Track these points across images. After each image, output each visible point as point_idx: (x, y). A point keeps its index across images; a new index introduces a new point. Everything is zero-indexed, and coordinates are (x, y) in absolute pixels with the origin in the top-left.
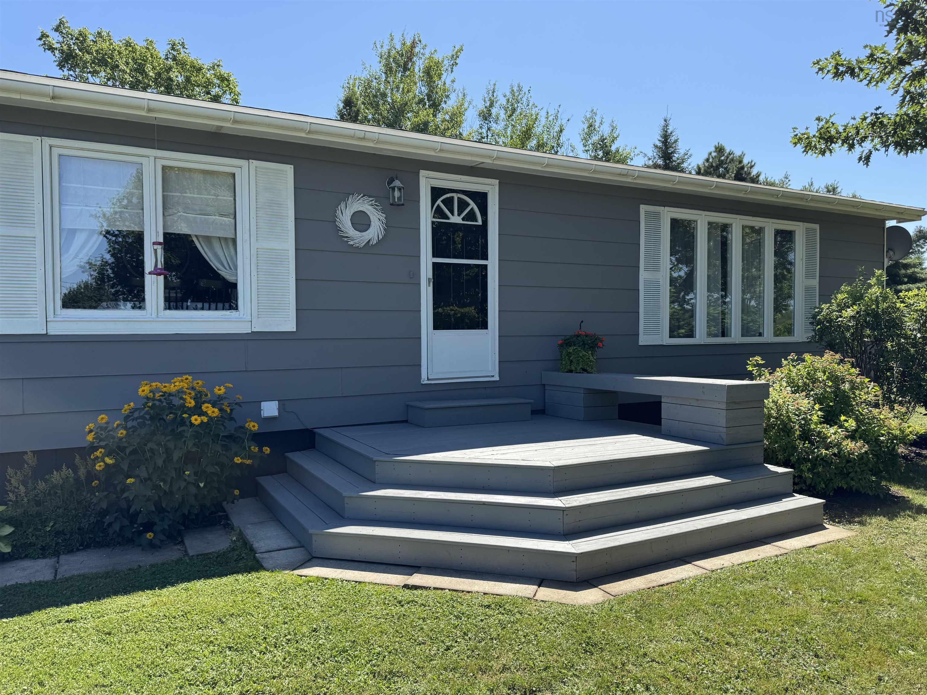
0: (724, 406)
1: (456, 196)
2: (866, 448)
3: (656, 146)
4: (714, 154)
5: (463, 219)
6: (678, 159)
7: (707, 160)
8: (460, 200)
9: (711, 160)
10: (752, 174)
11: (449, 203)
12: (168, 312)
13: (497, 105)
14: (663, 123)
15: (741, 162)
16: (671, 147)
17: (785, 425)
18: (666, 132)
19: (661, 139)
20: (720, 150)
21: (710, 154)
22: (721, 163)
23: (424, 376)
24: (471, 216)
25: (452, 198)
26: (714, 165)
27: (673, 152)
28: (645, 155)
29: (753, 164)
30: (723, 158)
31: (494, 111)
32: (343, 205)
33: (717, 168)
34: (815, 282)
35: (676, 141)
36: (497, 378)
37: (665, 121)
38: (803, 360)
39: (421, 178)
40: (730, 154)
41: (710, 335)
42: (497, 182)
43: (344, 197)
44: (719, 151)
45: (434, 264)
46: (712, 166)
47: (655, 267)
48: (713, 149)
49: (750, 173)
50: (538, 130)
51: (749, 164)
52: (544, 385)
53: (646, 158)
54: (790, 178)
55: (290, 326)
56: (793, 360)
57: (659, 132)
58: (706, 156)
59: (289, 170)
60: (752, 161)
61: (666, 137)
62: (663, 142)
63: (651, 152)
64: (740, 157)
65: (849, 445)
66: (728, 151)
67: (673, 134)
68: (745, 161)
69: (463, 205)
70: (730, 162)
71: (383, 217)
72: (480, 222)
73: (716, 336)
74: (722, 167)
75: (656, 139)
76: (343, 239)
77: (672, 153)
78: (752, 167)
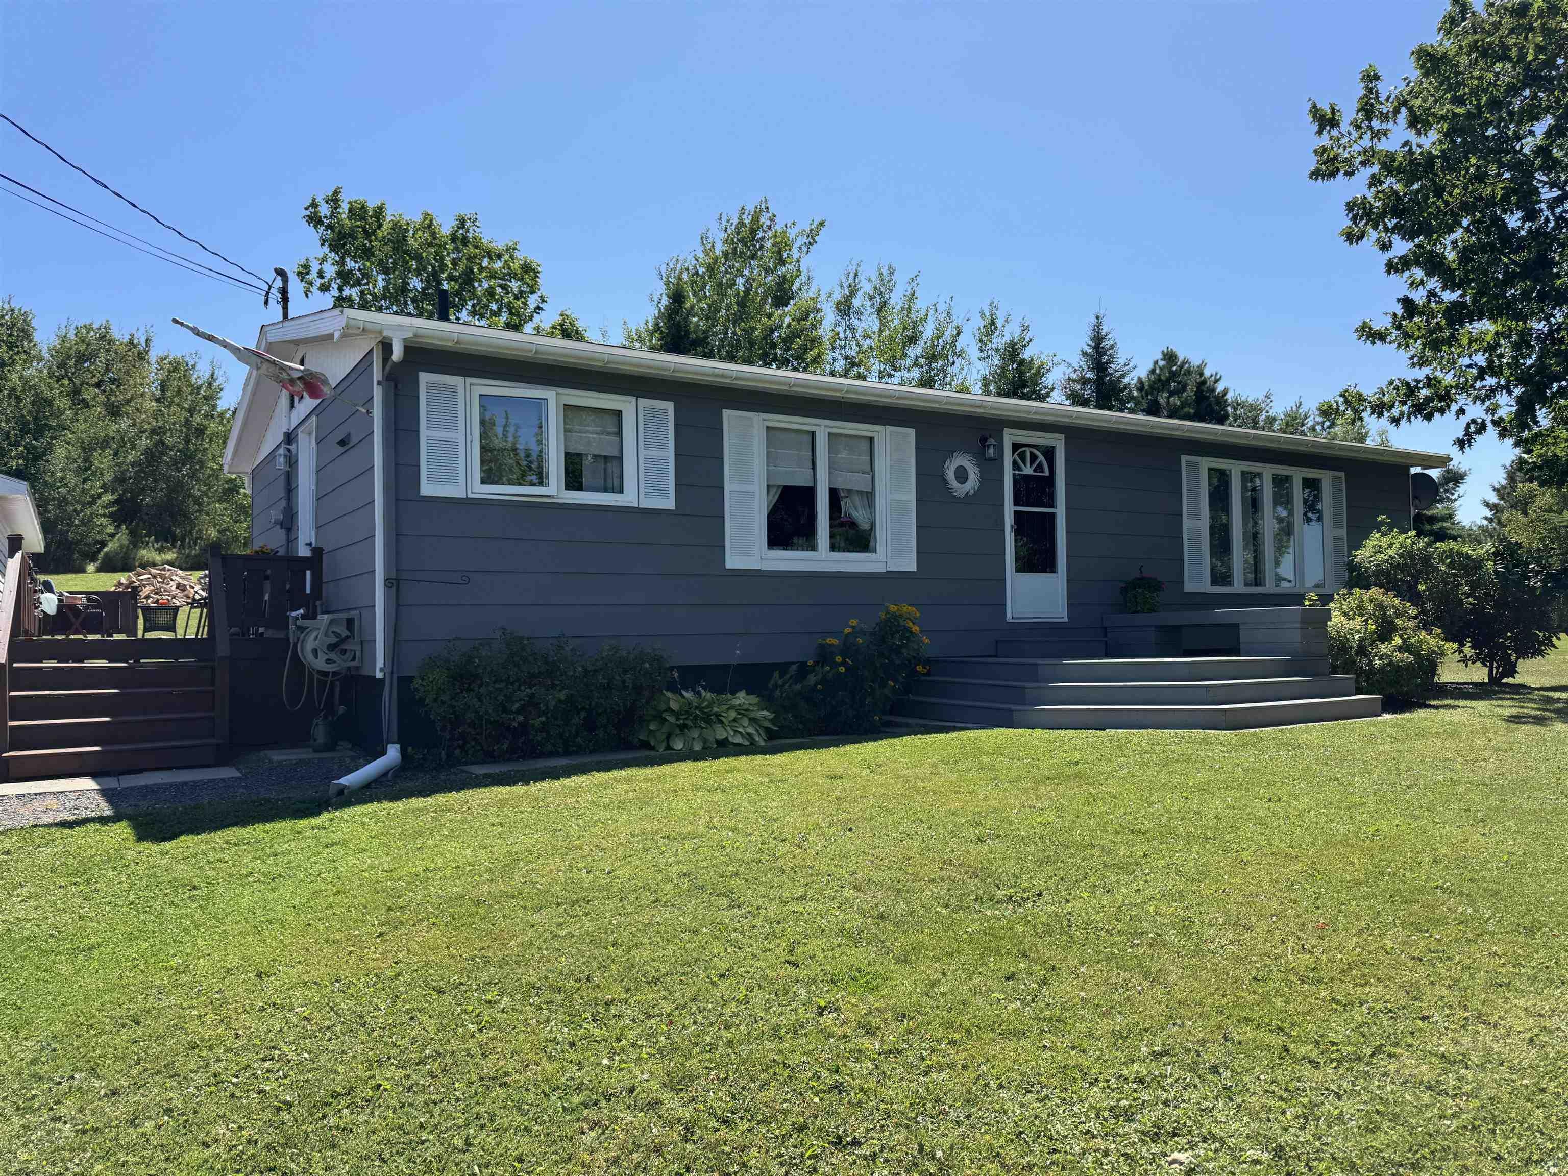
0: (1298, 626)
1: (1028, 450)
2: (1412, 658)
3: (1085, 354)
4: (1161, 363)
5: (1035, 471)
6: (1116, 371)
7: (1153, 371)
8: (1032, 454)
9: (1157, 371)
10: (1218, 391)
11: (1022, 456)
12: (832, 553)
13: (860, 294)
14: (1094, 321)
15: (1201, 374)
16: (1105, 354)
17: (1343, 644)
18: (1098, 333)
19: (1090, 343)
20: (1170, 357)
21: (1156, 363)
22: (1173, 375)
23: (1009, 615)
24: (1040, 468)
25: (1024, 452)
26: (1163, 378)
27: (1109, 362)
28: (1069, 365)
29: (1218, 377)
30: (1174, 368)
31: (856, 302)
32: (948, 461)
33: (1168, 381)
34: (1343, 532)
35: (1112, 347)
36: (1066, 620)
37: (1097, 318)
38: (1352, 594)
39: (1005, 435)
40: (1184, 363)
41: (1246, 585)
42: (1063, 436)
43: (950, 454)
44: (1170, 359)
45: (1015, 512)
46: (1160, 380)
47: (1196, 516)
48: (1160, 356)
49: (1214, 390)
50: (928, 331)
51: (1213, 378)
52: (1105, 628)
53: (1071, 369)
54: (1272, 398)
55: (913, 567)
56: (1344, 595)
57: (1089, 333)
58: (1151, 366)
59: (912, 432)
60: (1216, 374)
61: (1098, 339)
62: (1094, 348)
63: (1077, 360)
64: (1198, 367)
65: (1398, 656)
66: (1181, 360)
67: (1109, 336)
68: (1207, 373)
69: (1034, 458)
70: (1185, 374)
71: (977, 470)
72: (1047, 473)
73: (1251, 585)
74: (1175, 382)
75: (1084, 342)
76: (950, 490)
77: (1107, 363)
78: (1217, 381)
